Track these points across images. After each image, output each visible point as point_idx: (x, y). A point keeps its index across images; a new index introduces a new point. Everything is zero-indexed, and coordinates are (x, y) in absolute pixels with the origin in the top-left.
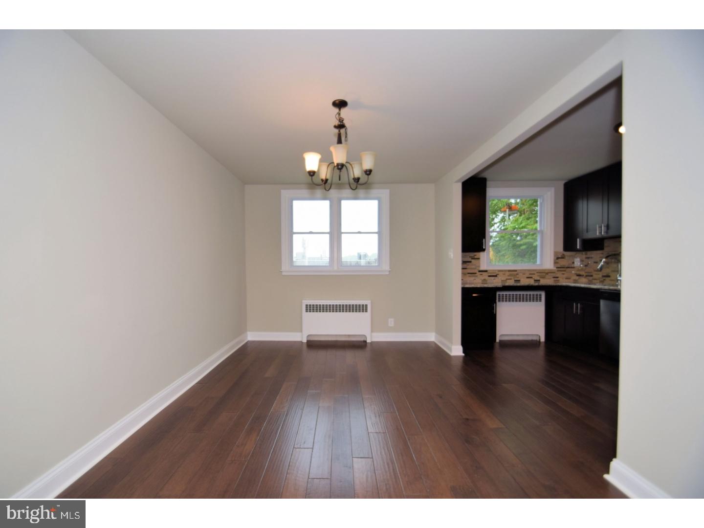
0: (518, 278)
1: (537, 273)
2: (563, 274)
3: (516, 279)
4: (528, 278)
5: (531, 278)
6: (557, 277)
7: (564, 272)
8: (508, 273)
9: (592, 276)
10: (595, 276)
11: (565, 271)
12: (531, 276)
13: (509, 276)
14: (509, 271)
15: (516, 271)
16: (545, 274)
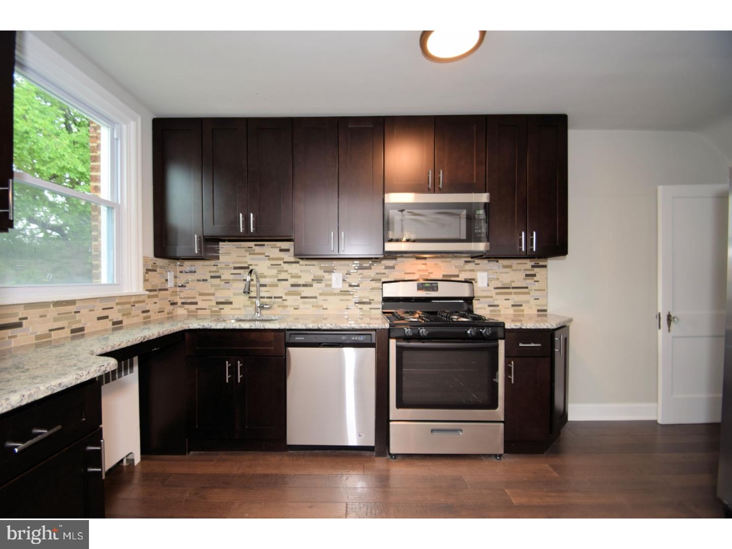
0: (80, 321)
1: (118, 304)
2: (155, 303)
3: (74, 327)
4: (99, 319)
5: (107, 317)
6: (148, 311)
7: (155, 300)
8: (52, 312)
9: (196, 303)
10: (201, 304)
11: (156, 296)
12: (105, 313)
13: (55, 320)
14: (57, 304)
15: (72, 302)
16: (129, 306)
